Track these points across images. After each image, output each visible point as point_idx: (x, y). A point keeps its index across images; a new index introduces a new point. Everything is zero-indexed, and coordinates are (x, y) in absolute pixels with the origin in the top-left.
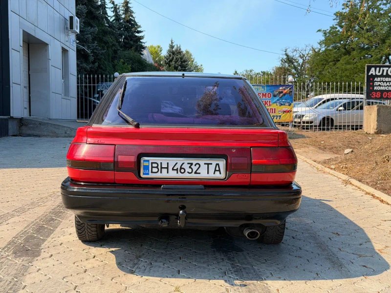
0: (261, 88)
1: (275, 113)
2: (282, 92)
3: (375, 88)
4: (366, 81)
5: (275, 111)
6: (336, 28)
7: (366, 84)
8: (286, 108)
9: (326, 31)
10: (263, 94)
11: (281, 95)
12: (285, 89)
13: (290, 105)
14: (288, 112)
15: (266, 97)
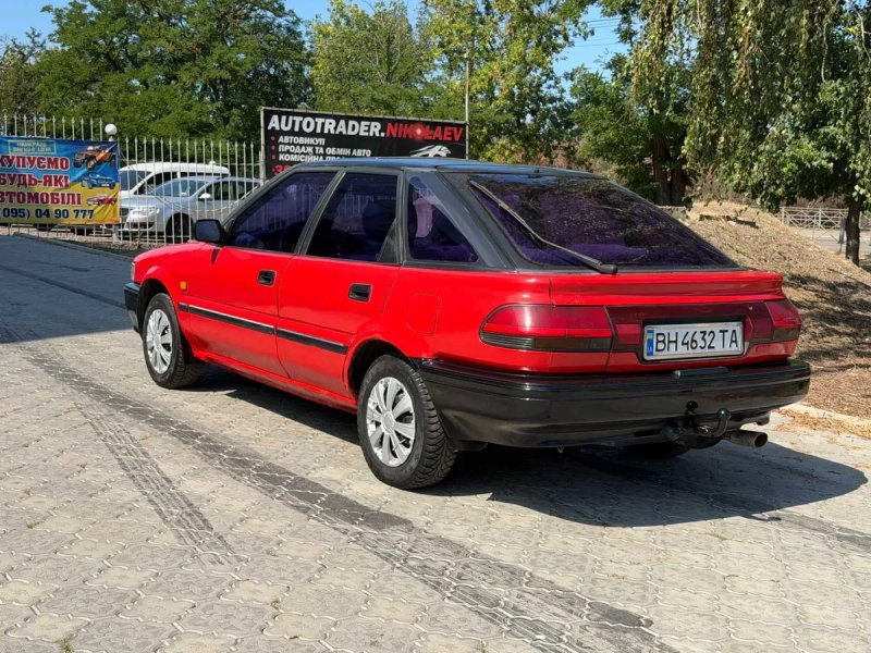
0: (45, 145)
1: (79, 203)
2: (93, 157)
3: (281, 157)
4: (263, 142)
5: (79, 199)
6: (85, 7)
7: (263, 148)
8: (104, 192)
9: (61, 10)
10: (49, 159)
11: (92, 163)
12: (99, 151)
13: (112, 186)
14: (110, 201)
15: (57, 167)
